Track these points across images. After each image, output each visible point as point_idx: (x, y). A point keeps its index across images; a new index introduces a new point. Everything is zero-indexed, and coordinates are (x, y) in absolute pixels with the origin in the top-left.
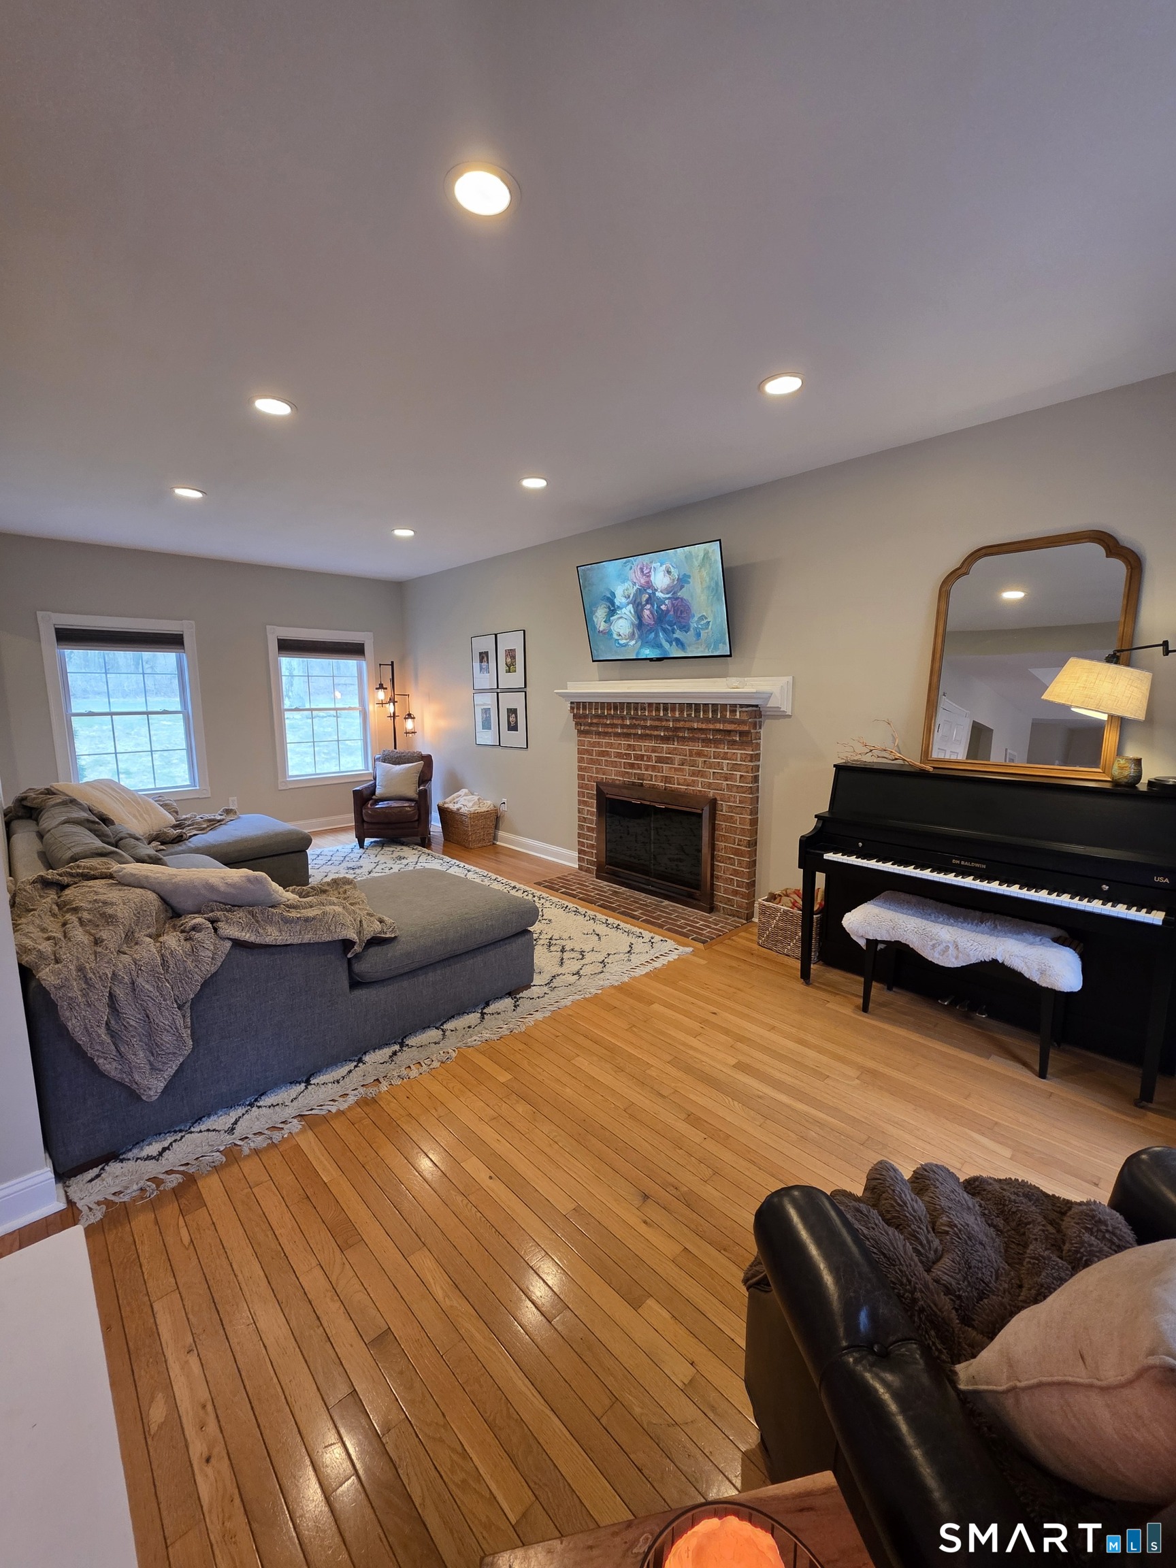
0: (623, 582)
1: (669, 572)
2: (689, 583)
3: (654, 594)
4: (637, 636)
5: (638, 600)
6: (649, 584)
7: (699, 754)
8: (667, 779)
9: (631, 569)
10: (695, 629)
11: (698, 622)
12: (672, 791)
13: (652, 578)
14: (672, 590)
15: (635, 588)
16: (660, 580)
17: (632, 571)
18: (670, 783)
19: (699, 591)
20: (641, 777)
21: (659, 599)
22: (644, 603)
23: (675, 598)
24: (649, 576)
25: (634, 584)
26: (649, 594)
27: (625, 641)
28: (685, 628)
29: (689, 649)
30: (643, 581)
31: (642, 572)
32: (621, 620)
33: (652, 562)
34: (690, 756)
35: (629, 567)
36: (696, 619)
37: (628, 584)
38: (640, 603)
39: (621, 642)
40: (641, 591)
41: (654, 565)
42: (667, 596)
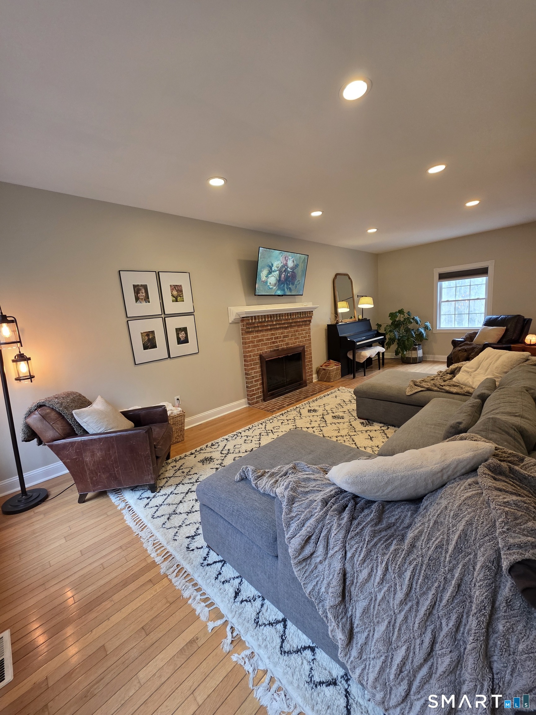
0: (278, 261)
1: (293, 262)
2: (298, 267)
3: (287, 268)
4: (277, 285)
5: (281, 270)
6: (286, 265)
7: (297, 331)
8: (287, 344)
9: (282, 256)
10: (296, 284)
11: (297, 282)
12: (289, 347)
13: (288, 262)
14: (293, 268)
15: (281, 264)
16: (290, 264)
17: (282, 257)
18: (289, 345)
19: (300, 271)
20: (278, 346)
21: (288, 271)
22: (283, 271)
23: (293, 272)
24: (287, 261)
25: (282, 263)
26: (286, 268)
27: (272, 287)
28: (293, 284)
29: (292, 292)
30: (285, 262)
31: (285, 259)
32: (273, 277)
33: (289, 256)
34: (294, 332)
35: (281, 255)
36: (297, 281)
37: (279, 262)
38: (282, 271)
39: (270, 287)
40: (283, 266)
41: (290, 257)
42: (291, 270)
